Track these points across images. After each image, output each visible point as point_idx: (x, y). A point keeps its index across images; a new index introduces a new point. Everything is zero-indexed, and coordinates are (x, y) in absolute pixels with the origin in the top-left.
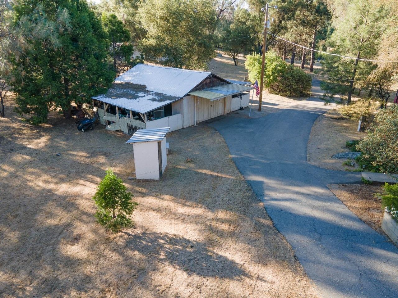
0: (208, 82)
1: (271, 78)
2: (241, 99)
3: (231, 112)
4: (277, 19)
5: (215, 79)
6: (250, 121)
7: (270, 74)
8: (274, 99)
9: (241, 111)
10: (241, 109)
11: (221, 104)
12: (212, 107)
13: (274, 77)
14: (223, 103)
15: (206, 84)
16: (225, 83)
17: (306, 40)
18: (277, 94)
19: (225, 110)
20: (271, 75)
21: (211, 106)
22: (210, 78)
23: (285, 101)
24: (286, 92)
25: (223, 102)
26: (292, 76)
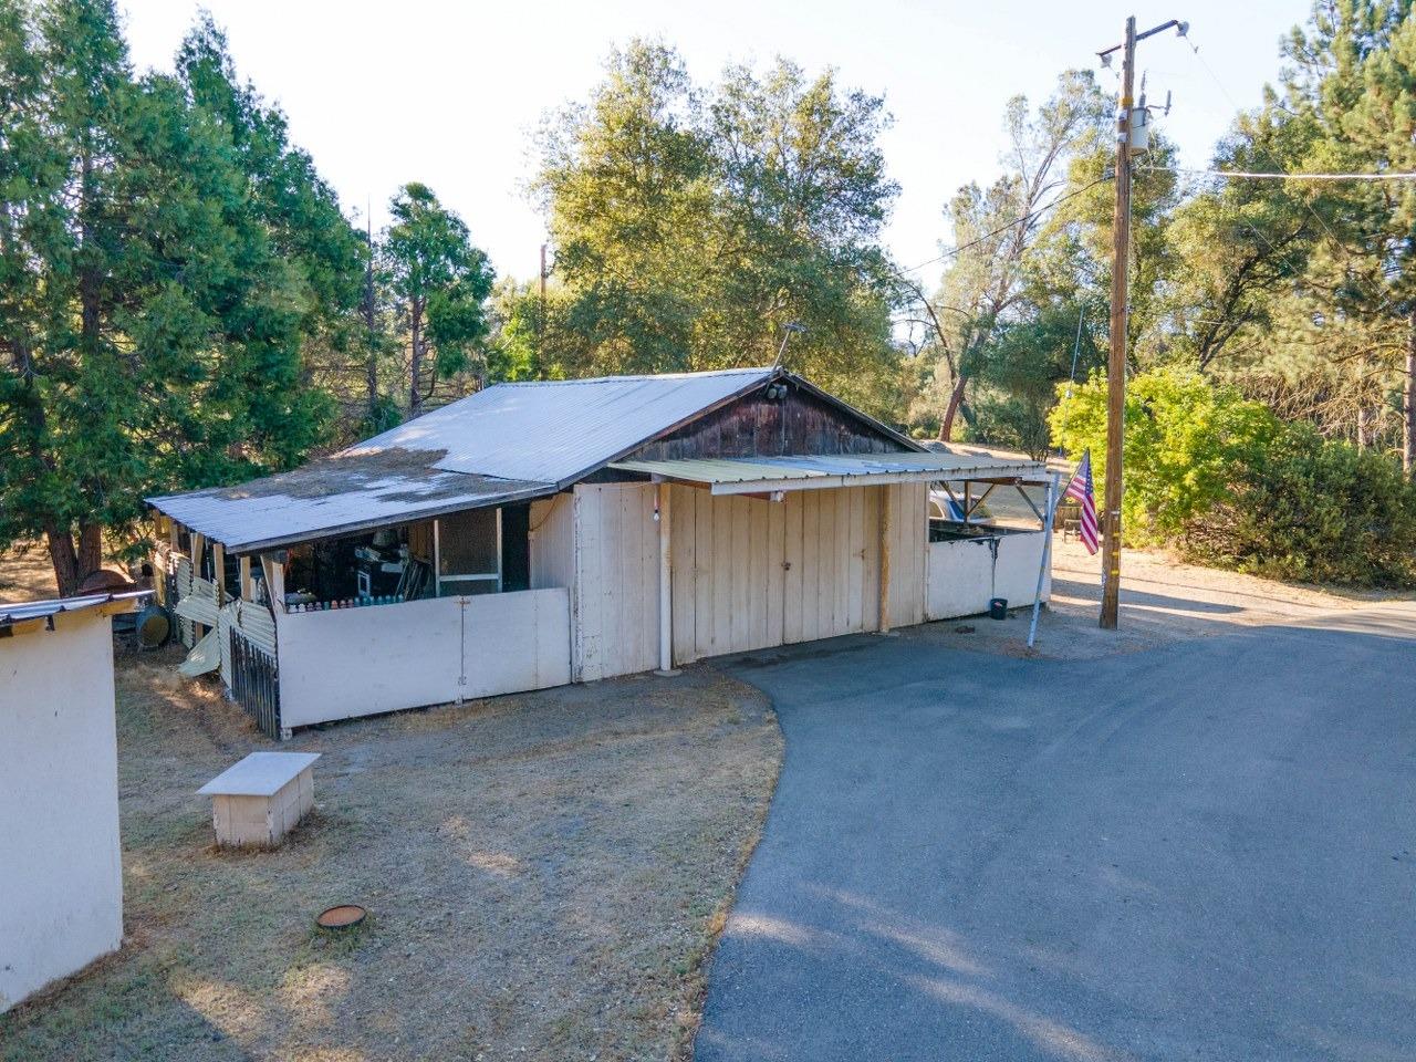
0: (762, 421)
1: (1190, 478)
2: (995, 556)
3: (928, 622)
4: (1217, 272)
5: (812, 414)
6: (1028, 667)
7: (1183, 458)
8: (1210, 586)
9: (995, 623)
10: (998, 610)
11: (858, 564)
12: (793, 575)
13: (1202, 477)
14: (873, 564)
15: (747, 428)
16: (878, 444)
17: (1368, 384)
18: (1227, 566)
19: (887, 604)
20: (1187, 469)
21: (787, 567)
22: (777, 400)
23: (1276, 596)
24: (1283, 554)
25: (872, 555)
26: (1312, 470)
